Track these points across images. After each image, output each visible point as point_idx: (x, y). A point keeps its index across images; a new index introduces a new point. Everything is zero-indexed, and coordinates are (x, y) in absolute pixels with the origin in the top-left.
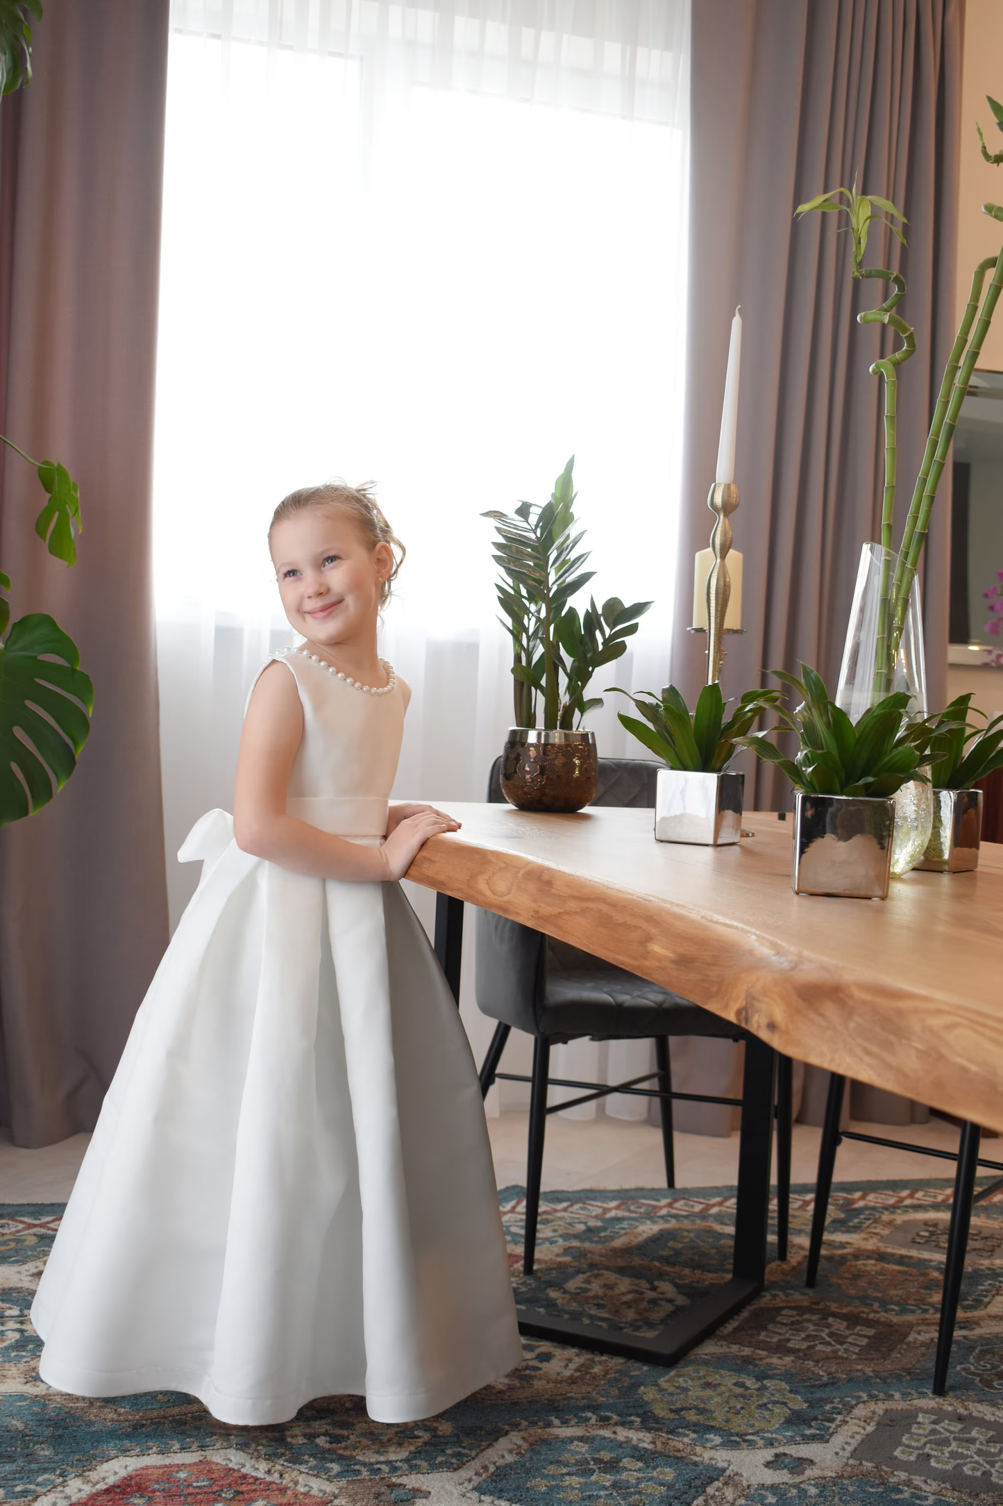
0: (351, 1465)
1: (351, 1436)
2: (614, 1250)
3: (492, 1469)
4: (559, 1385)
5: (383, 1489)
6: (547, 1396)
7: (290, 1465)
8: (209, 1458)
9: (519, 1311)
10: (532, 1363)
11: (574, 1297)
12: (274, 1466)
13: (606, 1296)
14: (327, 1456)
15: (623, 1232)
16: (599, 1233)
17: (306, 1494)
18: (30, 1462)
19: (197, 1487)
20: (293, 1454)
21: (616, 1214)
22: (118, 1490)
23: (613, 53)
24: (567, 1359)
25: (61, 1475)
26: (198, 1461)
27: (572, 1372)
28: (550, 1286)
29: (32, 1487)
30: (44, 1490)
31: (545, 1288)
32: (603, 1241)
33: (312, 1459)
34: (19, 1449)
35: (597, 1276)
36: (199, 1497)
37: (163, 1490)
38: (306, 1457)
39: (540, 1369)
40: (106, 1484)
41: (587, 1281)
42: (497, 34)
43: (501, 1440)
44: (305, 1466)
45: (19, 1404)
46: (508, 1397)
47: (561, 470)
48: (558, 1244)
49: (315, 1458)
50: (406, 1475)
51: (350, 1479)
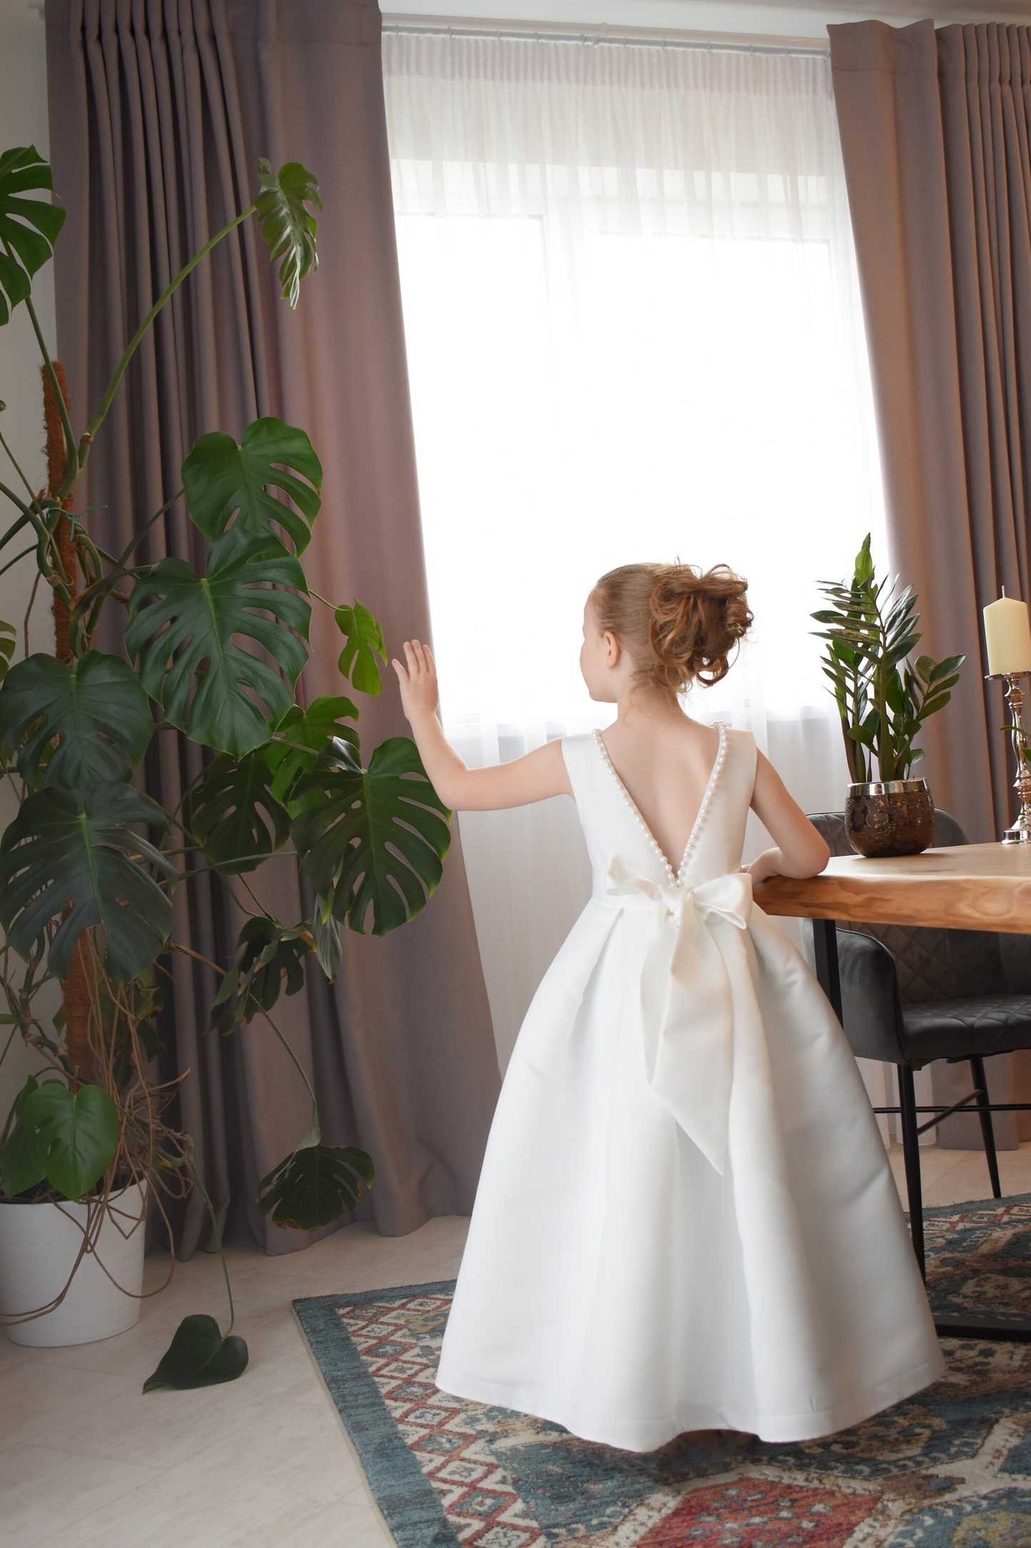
0: (877, 1465)
1: (860, 1441)
2: (983, 1256)
3: (1005, 1452)
4: (1015, 1375)
5: (920, 1481)
6: (1010, 1385)
7: (823, 1471)
8: (746, 1475)
9: (935, 1317)
10: (977, 1360)
11: (976, 1300)
12: (809, 1474)
13: (1004, 1295)
14: (849, 1460)
15: (982, 1240)
16: (961, 1244)
17: (854, 1494)
18: (589, 1499)
19: (752, 1501)
20: (819, 1462)
21: (965, 1226)
22: (685, 1512)
23: (776, 184)
24: (1009, 1352)
25: (624, 1505)
26: (738, 1479)
27: (1020, 1362)
28: (949, 1294)
29: (605, 1519)
30: (619, 1520)
31: (946, 1296)
32: (969, 1249)
33: (838, 1465)
34: (571, 1489)
35: (986, 1280)
36: (761, 1508)
37: (725, 1506)
38: (833, 1464)
39: (989, 1364)
40: (669, 1508)
41: (978, 1285)
42: (673, 180)
43: (996, 1427)
44: (837, 1471)
45: (544, 1451)
46: (976, 1390)
47: (858, 549)
48: (931, 1257)
49: (840, 1463)
50: (933, 1466)
51: (884, 1476)
